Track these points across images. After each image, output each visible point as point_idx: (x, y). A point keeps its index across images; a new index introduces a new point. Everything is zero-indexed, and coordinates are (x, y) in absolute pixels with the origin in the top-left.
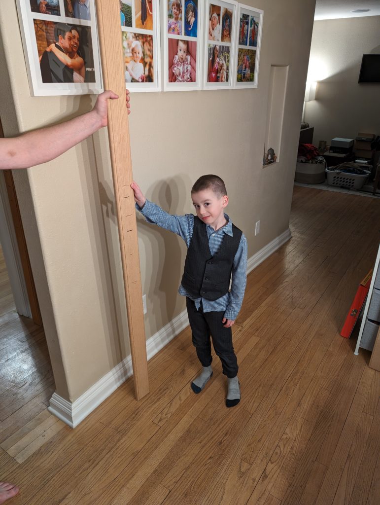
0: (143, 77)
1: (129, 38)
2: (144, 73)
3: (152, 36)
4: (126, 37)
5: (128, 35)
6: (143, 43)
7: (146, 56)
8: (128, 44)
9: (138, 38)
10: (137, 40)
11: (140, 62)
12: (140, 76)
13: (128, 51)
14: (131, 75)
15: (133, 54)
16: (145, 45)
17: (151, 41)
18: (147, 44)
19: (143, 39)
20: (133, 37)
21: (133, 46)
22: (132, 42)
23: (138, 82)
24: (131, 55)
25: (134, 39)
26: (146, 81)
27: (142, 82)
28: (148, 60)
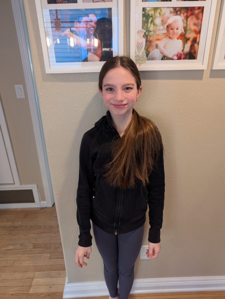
0: (181, 55)
1: (165, 14)
2: (183, 51)
3: (203, 7)
4: (160, 13)
5: (164, 11)
6: (187, 18)
7: (188, 32)
8: (162, 21)
9: (179, 13)
10: (177, 14)
11: (178, 39)
12: (176, 53)
13: (162, 28)
14: (162, 53)
15: (168, 30)
16: (189, 19)
17: (201, 14)
18: (192, 18)
19: (187, 12)
20: (171, 12)
21: (170, 21)
22: (169, 18)
23: (172, 59)
24: (165, 31)
25: (172, 14)
26: (185, 59)
27: (178, 59)
28: (191, 35)
